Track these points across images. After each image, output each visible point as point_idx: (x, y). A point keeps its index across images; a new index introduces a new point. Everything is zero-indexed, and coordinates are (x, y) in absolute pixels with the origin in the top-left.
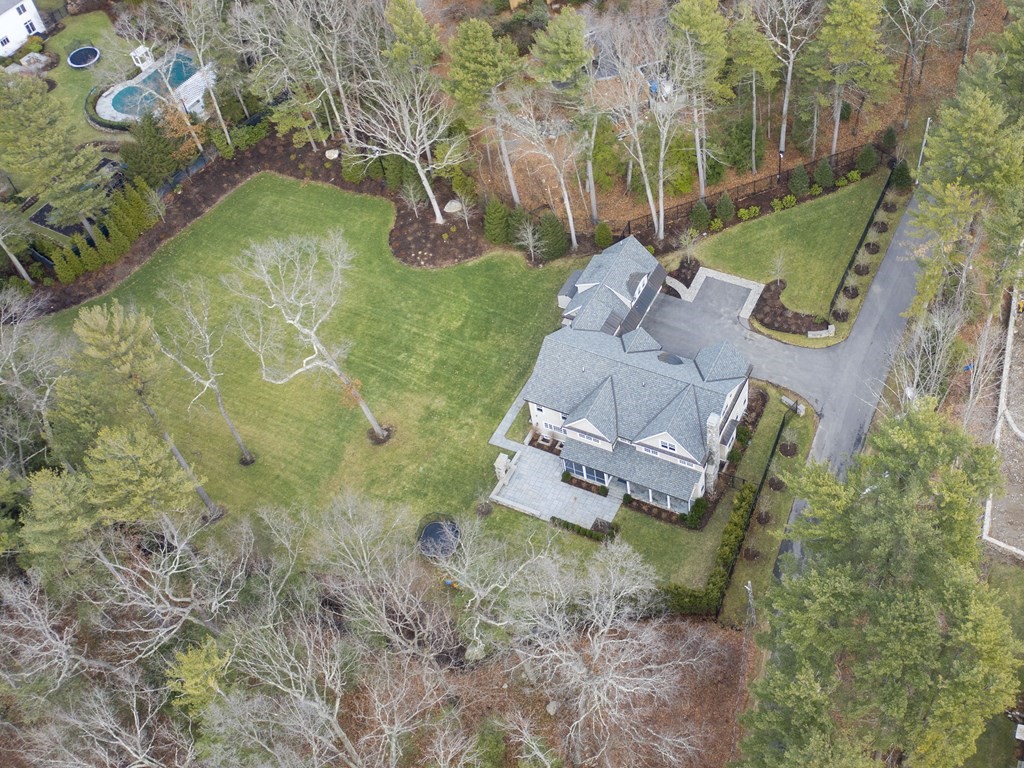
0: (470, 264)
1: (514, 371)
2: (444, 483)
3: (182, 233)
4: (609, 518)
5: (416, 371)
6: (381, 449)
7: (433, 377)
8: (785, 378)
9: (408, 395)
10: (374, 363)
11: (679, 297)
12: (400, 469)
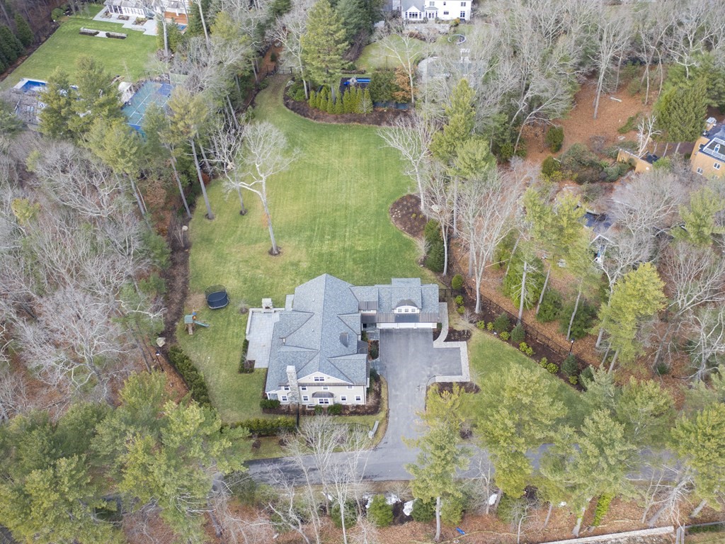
0: (405, 235)
2: (255, 288)
3: (365, 126)
4: (257, 366)
5: (321, 247)
6: (267, 255)
7: (321, 255)
9: (305, 250)
10: (318, 229)
11: (434, 340)
12: (258, 267)
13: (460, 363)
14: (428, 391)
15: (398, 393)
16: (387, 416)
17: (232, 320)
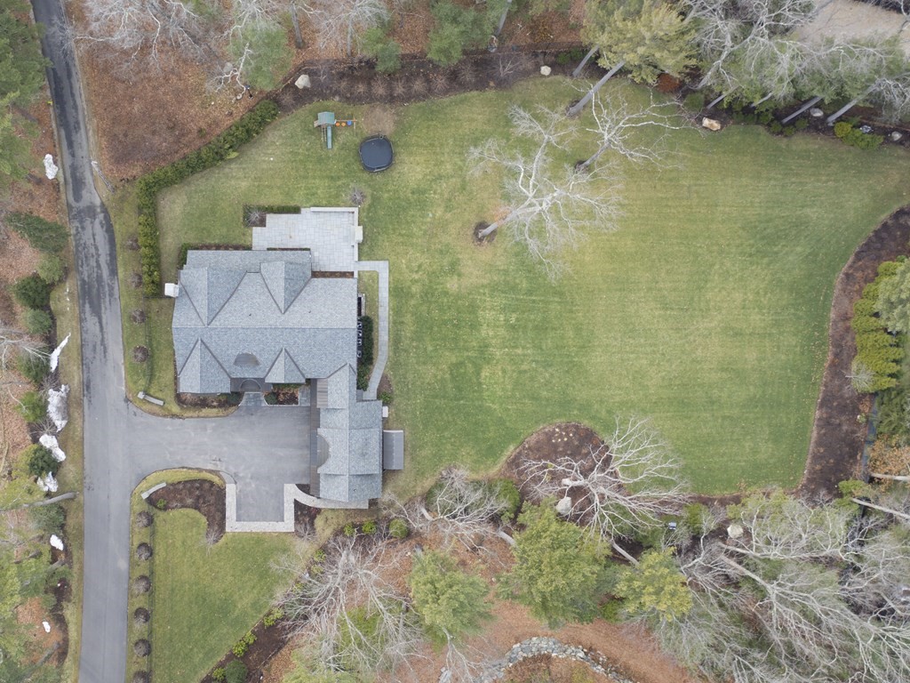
1: (405, 343)
2: (404, 210)
4: (256, 230)
5: (492, 308)
6: (475, 221)
7: (473, 308)
8: (169, 428)
9: (485, 282)
10: (534, 301)
11: (299, 486)
12: (448, 208)
13: (257, 521)
14: (211, 472)
15: (209, 431)
16: (174, 416)
17: (340, 183)
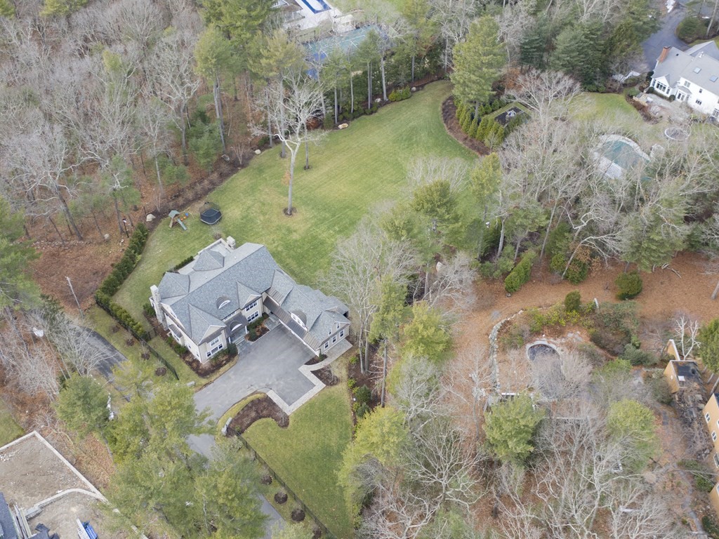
1: (297, 270)
2: (244, 227)
5: (323, 232)
6: (282, 210)
7: (315, 238)
8: (209, 392)
9: (309, 226)
10: (339, 217)
11: (306, 364)
12: (264, 214)
13: (301, 396)
14: (252, 394)
15: (233, 377)
16: (205, 385)
17: (203, 238)
